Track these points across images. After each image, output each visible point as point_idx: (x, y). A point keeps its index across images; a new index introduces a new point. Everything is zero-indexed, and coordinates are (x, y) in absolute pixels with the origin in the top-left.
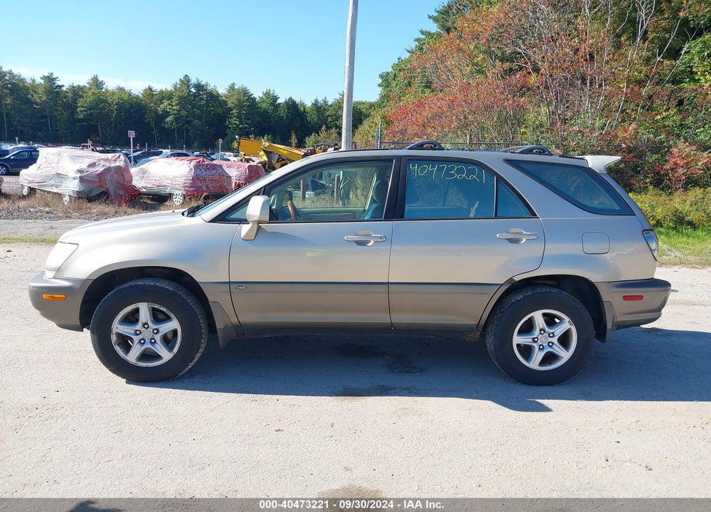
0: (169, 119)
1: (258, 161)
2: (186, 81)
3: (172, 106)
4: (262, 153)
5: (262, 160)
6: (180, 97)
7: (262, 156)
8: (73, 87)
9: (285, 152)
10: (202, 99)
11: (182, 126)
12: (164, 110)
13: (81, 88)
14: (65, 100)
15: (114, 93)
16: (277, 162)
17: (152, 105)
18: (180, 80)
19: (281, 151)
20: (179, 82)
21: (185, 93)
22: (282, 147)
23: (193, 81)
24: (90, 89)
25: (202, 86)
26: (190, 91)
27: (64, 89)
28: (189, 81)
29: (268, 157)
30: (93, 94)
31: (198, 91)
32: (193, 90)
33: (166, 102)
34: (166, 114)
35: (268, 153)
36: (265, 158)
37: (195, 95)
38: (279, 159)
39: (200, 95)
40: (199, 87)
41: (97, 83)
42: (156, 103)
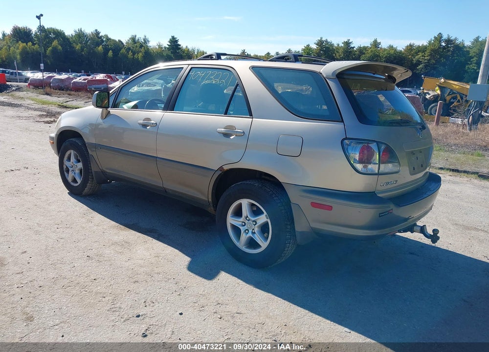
0: (421, 66)
1: (433, 94)
2: (439, 38)
3: (425, 57)
4: (437, 88)
5: (436, 94)
6: (432, 50)
7: (437, 90)
8: (360, 47)
9: (457, 87)
10: (449, 51)
11: (430, 71)
12: (418, 60)
13: (365, 48)
14: (354, 56)
15: (385, 50)
16: (448, 95)
17: (410, 57)
18: (435, 37)
19: (454, 86)
20: (433, 39)
21: (437, 47)
22: (456, 83)
23: (445, 37)
24: (371, 48)
25: (452, 41)
26: (441, 45)
27: (355, 49)
28: (441, 37)
29: (441, 91)
30: (372, 51)
31: (447, 45)
32: (443, 44)
33: (420, 54)
34: (419, 63)
35: (442, 88)
36: (439, 92)
37: (444, 48)
38: (450, 92)
39: (448, 47)
40: (449, 41)
41: (376, 44)
42: (413, 55)
